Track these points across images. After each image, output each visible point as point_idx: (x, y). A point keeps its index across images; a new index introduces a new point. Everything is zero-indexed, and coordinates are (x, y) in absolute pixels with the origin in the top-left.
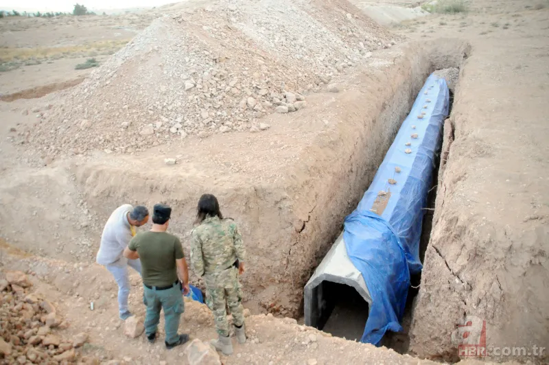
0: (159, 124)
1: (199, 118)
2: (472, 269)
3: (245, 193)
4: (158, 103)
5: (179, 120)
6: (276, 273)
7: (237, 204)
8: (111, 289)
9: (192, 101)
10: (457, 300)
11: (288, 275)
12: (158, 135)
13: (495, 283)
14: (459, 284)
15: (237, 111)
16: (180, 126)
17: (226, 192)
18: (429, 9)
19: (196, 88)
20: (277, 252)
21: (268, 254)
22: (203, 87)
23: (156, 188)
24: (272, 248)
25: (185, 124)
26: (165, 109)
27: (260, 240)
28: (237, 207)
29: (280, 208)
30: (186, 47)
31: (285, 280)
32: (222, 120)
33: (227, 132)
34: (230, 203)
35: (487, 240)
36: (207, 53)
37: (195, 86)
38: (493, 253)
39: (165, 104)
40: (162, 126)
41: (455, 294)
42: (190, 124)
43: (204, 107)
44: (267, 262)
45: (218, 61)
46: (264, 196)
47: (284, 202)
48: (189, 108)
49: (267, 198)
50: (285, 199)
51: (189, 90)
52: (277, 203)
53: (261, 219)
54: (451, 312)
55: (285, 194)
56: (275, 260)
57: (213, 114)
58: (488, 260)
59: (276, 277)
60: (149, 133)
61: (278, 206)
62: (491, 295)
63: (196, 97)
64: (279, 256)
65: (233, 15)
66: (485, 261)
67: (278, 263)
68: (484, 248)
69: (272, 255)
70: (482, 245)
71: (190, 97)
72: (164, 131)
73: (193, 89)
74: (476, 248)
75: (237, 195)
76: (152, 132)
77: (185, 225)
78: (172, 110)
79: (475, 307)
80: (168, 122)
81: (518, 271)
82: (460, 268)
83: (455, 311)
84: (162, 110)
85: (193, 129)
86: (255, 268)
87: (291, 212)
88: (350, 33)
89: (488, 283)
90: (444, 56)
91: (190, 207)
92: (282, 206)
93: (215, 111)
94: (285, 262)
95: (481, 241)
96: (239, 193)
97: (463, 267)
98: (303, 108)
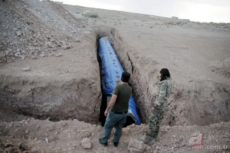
0: (7, 52)
1: (28, 50)
2: (175, 101)
3: (78, 81)
4: (4, 41)
5: (18, 50)
6: (89, 117)
7: (74, 86)
8: (53, 130)
9: (22, 41)
10: (171, 113)
11: (95, 117)
12: (8, 57)
13: (187, 104)
14: (170, 108)
15: (45, 48)
16: (19, 53)
17: (69, 81)
18: (84, 15)
19: (23, 35)
20: (90, 107)
21: (86, 109)
22: (26, 35)
23: (26, 82)
24: (88, 106)
25: (22, 53)
26: (8, 45)
27: (83, 103)
28: (74, 88)
29: (91, 87)
30: (12, 15)
31: (93, 120)
32: (39, 51)
33: (44, 56)
34: (71, 86)
35: (182, 89)
36: (23, 19)
37: (22, 34)
38: (184, 94)
39: (8, 42)
40: (9, 53)
41: (169, 112)
42: (24, 52)
43: (28, 45)
44: (86, 112)
45: (29, 23)
46: (84, 82)
47: (93, 84)
48: (21, 45)
49: (85, 83)
50: (93, 83)
51: (19, 36)
52: (90, 85)
53: (82, 93)
54: (167, 119)
55: (93, 81)
56: (89, 111)
57: (34, 49)
58: (183, 96)
59: (90, 119)
60: (3, 56)
61: (90, 86)
62: (186, 108)
63: (24, 40)
64: (91, 109)
65: (24, 4)
66: (181, 97)
67: (91, 113)
68: (181, 92)
69: (88, 109)
70: (181, 91)
71: (21, 40)
72: (11, 55)
73: (21, 36)
74: (178, 93)
75: (75, 82)
76: (5, 56)
77: (43, 100)
78: (13, 45)
79: (179, 114)
80: (12, 51)
81: (192, 99)
82: (170, 101)
83: (170, 118)
84: (7, 45)
85: (26, 55)
86: (81, 116)
87: (96, 89)
88: (69, 20)
89: (185, 104)
90: (103, 32)
91: (49, 90)
92: (92, 86)
93: (35, 47)
94: (93, 112)
95: (180, 90)
96: (75, 81)
97: (172, 101)
98: (73, 47)
